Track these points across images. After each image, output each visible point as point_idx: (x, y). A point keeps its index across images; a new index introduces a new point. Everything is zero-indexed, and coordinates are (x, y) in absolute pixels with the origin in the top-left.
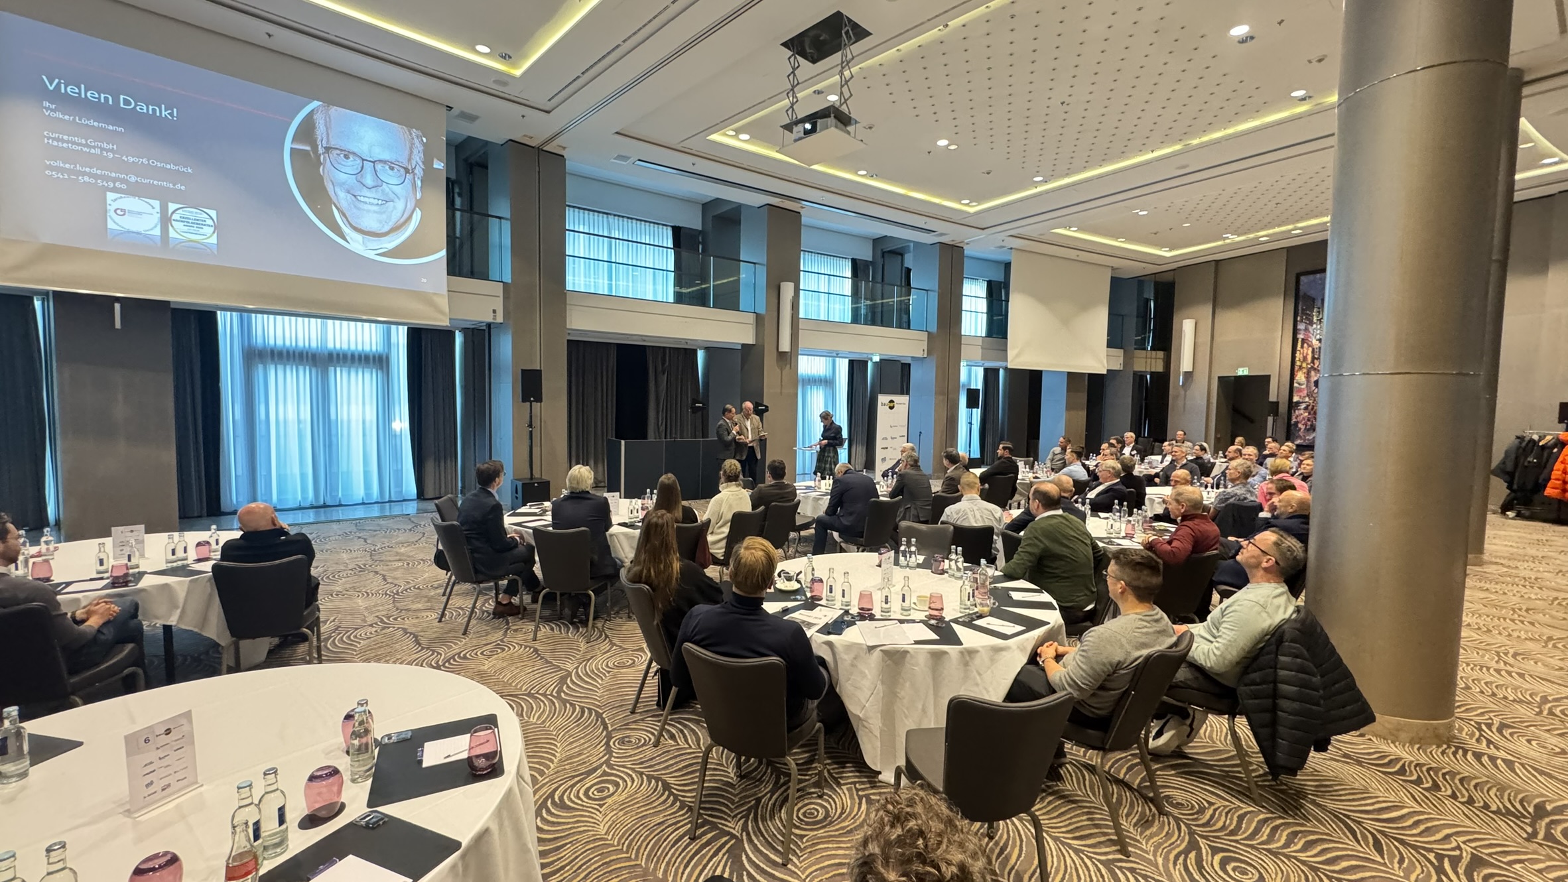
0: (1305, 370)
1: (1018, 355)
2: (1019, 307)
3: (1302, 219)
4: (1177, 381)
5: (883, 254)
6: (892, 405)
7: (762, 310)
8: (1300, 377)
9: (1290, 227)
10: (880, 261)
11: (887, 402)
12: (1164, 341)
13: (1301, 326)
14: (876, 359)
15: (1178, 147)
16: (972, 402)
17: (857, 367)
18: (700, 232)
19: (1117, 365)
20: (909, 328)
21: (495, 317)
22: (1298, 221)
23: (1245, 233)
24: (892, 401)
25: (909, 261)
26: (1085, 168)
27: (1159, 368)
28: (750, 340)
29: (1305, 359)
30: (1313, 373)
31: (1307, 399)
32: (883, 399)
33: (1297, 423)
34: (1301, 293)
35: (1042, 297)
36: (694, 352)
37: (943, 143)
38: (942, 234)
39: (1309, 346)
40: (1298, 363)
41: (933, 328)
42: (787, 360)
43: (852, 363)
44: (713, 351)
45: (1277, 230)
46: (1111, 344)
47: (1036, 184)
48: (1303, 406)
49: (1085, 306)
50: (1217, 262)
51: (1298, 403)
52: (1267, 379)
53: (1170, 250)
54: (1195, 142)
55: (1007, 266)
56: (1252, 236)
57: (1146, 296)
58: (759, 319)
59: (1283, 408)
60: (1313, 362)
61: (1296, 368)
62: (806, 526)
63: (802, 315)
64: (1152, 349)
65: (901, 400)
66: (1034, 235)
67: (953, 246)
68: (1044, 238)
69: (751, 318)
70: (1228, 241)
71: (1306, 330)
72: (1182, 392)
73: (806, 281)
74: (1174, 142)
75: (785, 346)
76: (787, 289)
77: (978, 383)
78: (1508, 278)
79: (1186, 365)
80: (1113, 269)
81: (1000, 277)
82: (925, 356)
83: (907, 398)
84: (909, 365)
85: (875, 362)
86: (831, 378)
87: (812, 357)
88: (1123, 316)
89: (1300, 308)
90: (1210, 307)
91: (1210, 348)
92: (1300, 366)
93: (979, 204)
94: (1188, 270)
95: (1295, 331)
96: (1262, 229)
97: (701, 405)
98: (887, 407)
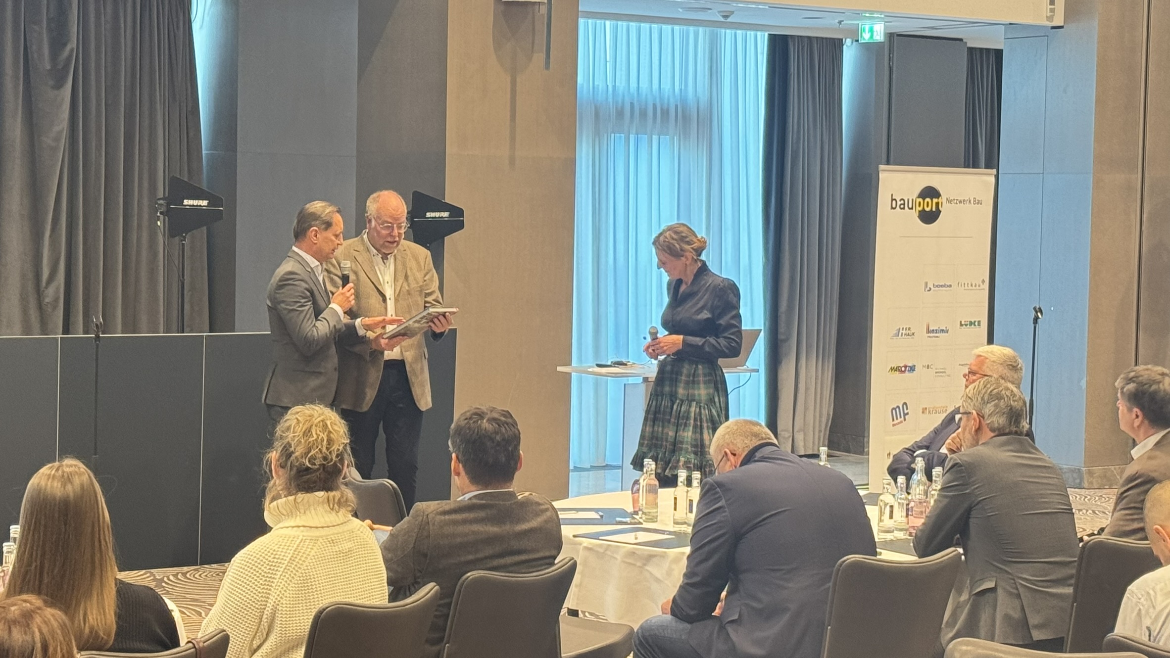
6: (929, 205)
11: (913, 195)
14: (874, 32)
17: (799, 65)
24: (930, 193)
32: (897, 184)
43: (779, 47)
65: (967, 188)
82: (1059, 21)
83: (987, 178)
84: (999, 54)
85: (870, 48)
86: (704, 96)
87: (633, 25)
97: (204, 203)
98: (914, 214)
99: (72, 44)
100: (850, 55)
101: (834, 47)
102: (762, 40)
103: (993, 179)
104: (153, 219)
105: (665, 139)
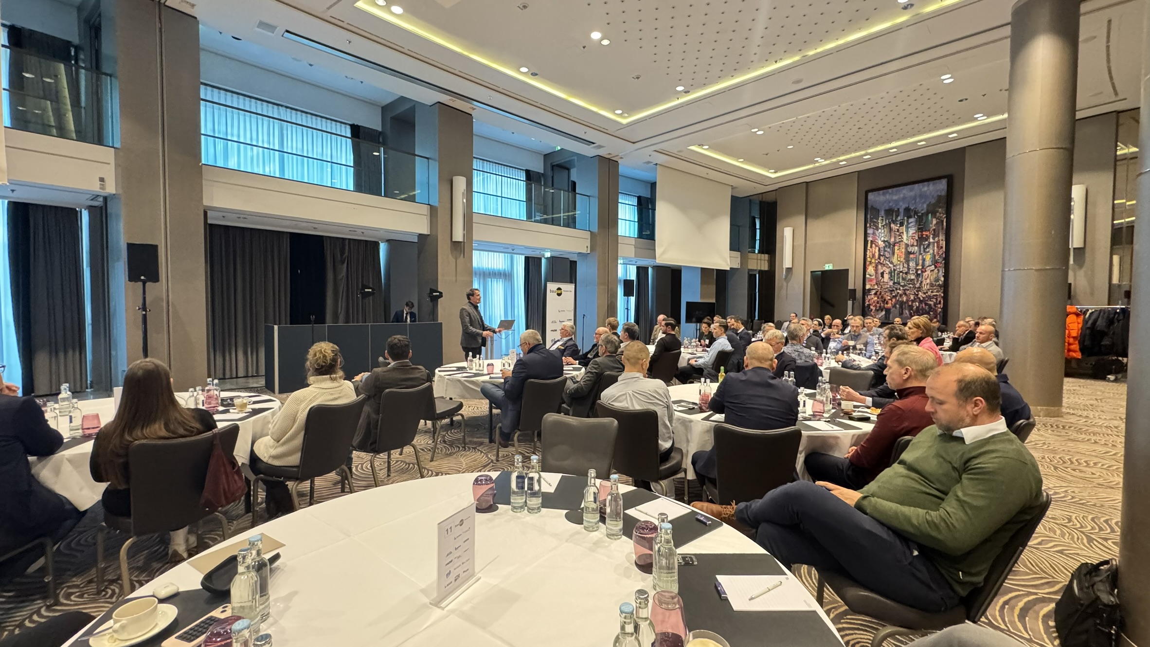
0: (874, 265)
1: (663, 253)
2: (664, 213)
3: (874, 145)
4: (780, 275)
5: (553, 167)
6: (559, 292)
7: (435, 202)
8: (871, 270)
9: (863, 153)
10: (550, 173)
12: (770, 246)
13: (870, 231)
14: (548, 255)
16: (628, 293)
17: (532, 263)
18: (380, 133)
19: (736, 265)
20: (575, 228)
21: (103, 187)
22: (869, 147)
23: (831, 158)
24: (559, 289)
25: (574, 175)
26: (720, 78)
27: (765, 267)
28: (425, 231)
29: (874, 256)
30: (880, 267)
31: (876, 287)
32: (552, 286)
33: (869, 305)
34: (869, 206)
35: (682, 207)
36: (376, 245)
37: (596, 35)
38: (600, 147)
39: (876, 246)
40: (869, 259)
41: (595, 228)
42: (460, 249)
43: (527, 259)
44: (396, 244)
45: (853, 155)
46: (732, 248)
47: (678, 94)
48: (873, 292)
49: (714, 215)
50: (807, 183)
51: (870, 290)
52: (846, 272)
53: (775, 172)
54: (811, 53)
55: (653, 185)
56: (834, 160)
57: (753, 214)
58: (433, 210)
59: (859, 294)
60: (879, 258)
61: (868, 263)
63: (475, 210)
64: (759, 252)
65: (568, 288)
66: (675, 151)
67: (609, 159)
68: (684, 155)
69: (425, 210)
70: (817, 165)
71: (874, 233)
72: (785, 284)
73: (477, 178)
74: (794, 55)
75: (458, 236)
76: (460, 183)
77: (633, 276)
79: (787, 263)
80: (733, 188)
82: (589, 252)
83: (573, 286)
84: (576, 262)
85: (547, 258)
86: (510, 271)
87: (492, 253)
88: (739, 226)
89: (869, 216)
90: (804, 217)
91: (804, 249)
92: (870, 262)
93: (630, 116)
94: (786, 190)
95: (866, 235)
96: (843, 154)
97: (370, 290)
98: (556, 294)
99: (346, 254)
100: (543, 261)
101: (540, 259)
102: (523, 257)
103: (574, 286)
104: (357, 294)
105: (501, 280)
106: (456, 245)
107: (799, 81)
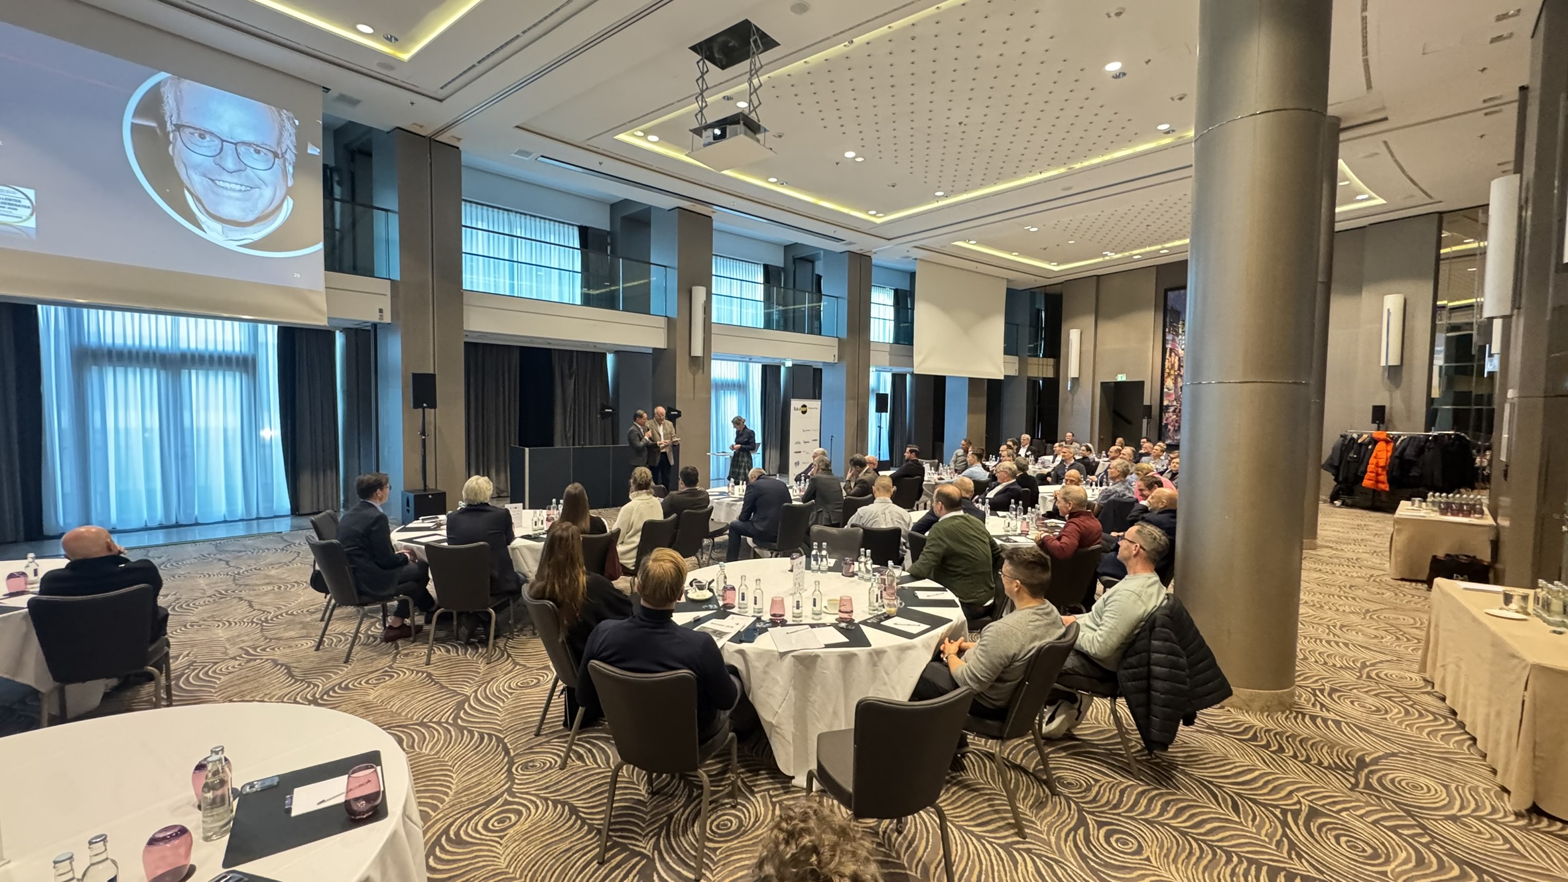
0: (1173, 377)
1: (923, 361)
2: (924, 315)
3: (1169, 240)
4: (1066, 386)
5: (795, 260)
6: (804, 409)
7: (673, 313)
8: (1169, 383)
9: (1159, 247)
10: (791, 267)
11: (799, 407)
12: (1054, 349)
13: (1169, 337)
14: (789, 364)
15: (1063, 170)
16: (881, 408)
17: (770, 372)
18: (608, 233)
19: (1013, 372)
20: (820, 334)
21: (381, 317)
22: (1165, 242)
23: (1122, 252)
24: (804, 406)
25: (819, 269)
26: (981, 186)
27: (1050, 374)
28: (661, 344)
29: (1173, 366)
30: (1179, 379)
31: (1175, 403)
32: (796, 404)
33: (1167, 425)
34: (1169, 308)
35: (945, 306)
36: (604, 356)
37: (850, 154)
38: (850, 243)
39: (1176, 355)
40: (1167, 371)
41: (844, 334)
42: (700, 364)
43: (765, 368)
44: (622, 355)
45: (1148, 249)
46: (1007, 351)
47: (938, 198)
48: (1172, 409)
49: (984, 315)
50: (1098, 276)
51: (1168, 407)
52: (1141, 384)
53: (1058, 265)
54: (1078, 166)
55: (913, 275)
56: (1127, 254)
57: (1038, 306)
58: (671, 323)
59: (1155, 411)
60: (1179, 370)
61: (1166, 375)
62: (720, 533)
63: (714, 320)
64: (1044, 356)
65: (814, 405)
66: (937, 247)
67: (861, 254)
68: (946, 250)
69: (662, 322)
70: (1107, 258)
71: (1173, 340)
72: (1070, 396)
73: (717, 286)
74: (1058, 167)
75: (697, 351)
76: (699, 293)
77: (887, 388)
78: (1332, 296)
79: (1073, 372)
80: (1008, 280)
81: (904, 285)
82: (836, 361)
83: (819, 402)
84: (821, 370)
85: (787, 368)
86: (745, 381)
87: (726, 362)
88: (1018, 325)
89: (1168, 320)
90: (1093, 318)
91: (1093, 356)
92: (1169, 373)
93: (885, 215)
94: (1074, 283)
95: (1164, 342)
96: (1136, 248)
97: (611, 410)
98: (800, 411)
99: (574, 367)
100: (783, 369)
101: (778, 367)
102: (760, 365)
105: (735, 392)
106: (694, 360)
107: (1070, 188)
